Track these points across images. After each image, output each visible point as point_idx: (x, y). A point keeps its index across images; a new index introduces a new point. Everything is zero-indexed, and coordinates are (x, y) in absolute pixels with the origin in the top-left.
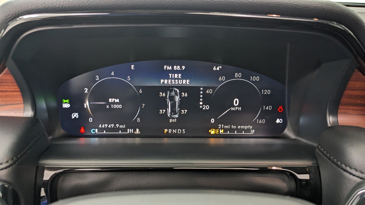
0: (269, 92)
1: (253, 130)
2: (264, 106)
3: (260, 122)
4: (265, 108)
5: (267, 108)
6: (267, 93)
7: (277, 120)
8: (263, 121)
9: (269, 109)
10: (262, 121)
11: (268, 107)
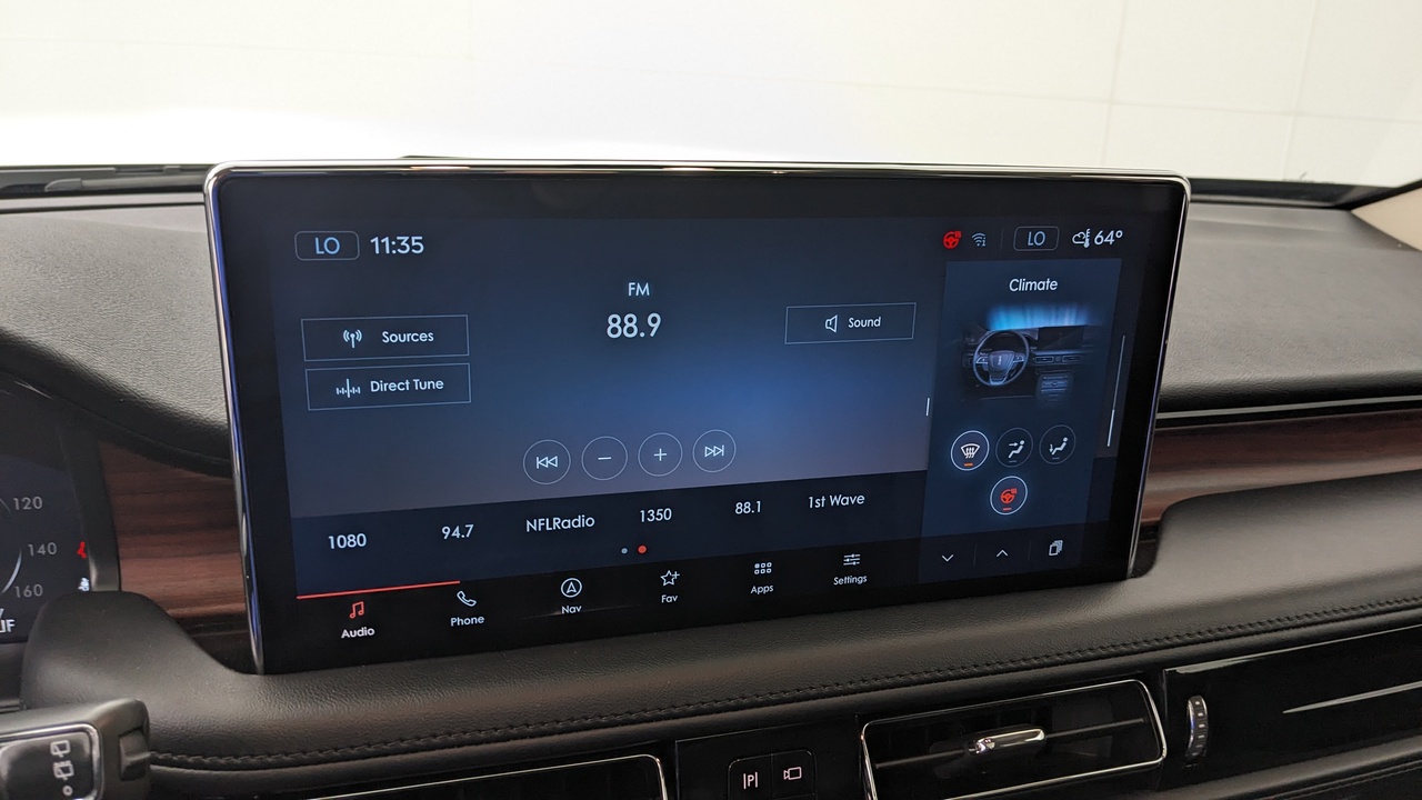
0: (38, 502)
1: (9, 621)
2: (31, 546)
3: (27, 592)
4: (35, 550)
5: (42, 550)
6: (31, 505)
7: (82, 583)
8: (38, 590)
9: (47, 553)
10: (31, 589)
11: (43, 547)
